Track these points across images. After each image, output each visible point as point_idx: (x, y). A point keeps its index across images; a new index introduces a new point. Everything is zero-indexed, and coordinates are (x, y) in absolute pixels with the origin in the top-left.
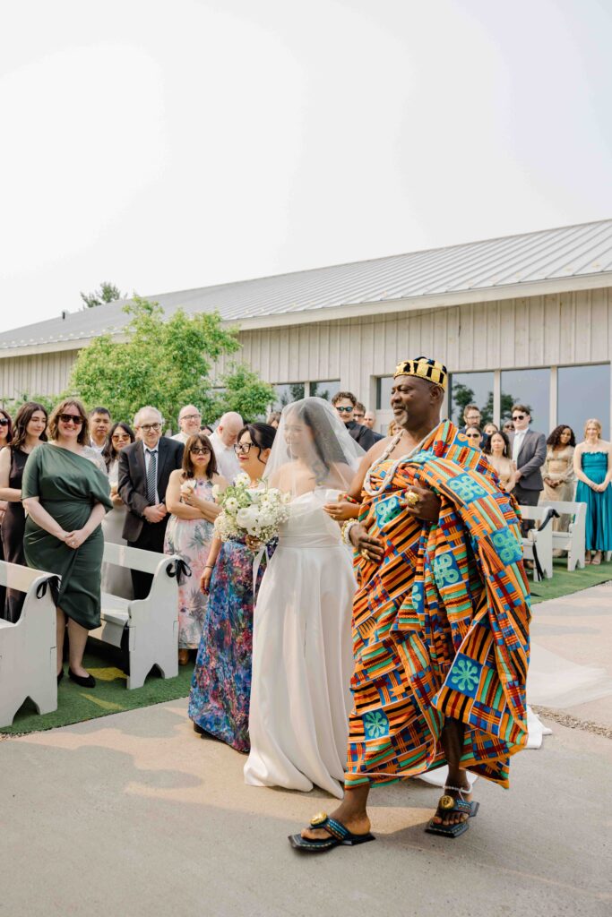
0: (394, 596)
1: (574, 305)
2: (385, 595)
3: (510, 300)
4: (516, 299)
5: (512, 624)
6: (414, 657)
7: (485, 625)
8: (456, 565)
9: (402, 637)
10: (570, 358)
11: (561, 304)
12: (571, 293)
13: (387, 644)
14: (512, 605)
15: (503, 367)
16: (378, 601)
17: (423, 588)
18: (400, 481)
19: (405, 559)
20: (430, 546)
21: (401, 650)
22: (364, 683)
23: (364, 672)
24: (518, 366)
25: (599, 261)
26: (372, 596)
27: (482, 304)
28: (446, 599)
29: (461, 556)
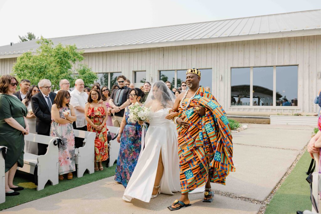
0: (193, 137)
1: (201, 49)
2: (191, 137)
3: (180, 46)
4: (182, 46)
5: (228, 140)
6: (201, 153)
7: (221, 142)
8: (212, 126)
9: (196, 148)
10: (200, 66)
11: (197, 48)
12: (200, 45)
13: (192, 150)
14: (228, 136)
15: (178, 69)
16: (188, 139)
17: (202, 134)
18: (192, 104)
19: (196, 126)
20: (203, 122)
21: (196, 152)
22: (184, 162)
23: (185, 159)
24: (183, 69)
25: (209, 34)
26: (186, 137)
27: (171, 47)
28: (209, 136)
29: (213, 124)
